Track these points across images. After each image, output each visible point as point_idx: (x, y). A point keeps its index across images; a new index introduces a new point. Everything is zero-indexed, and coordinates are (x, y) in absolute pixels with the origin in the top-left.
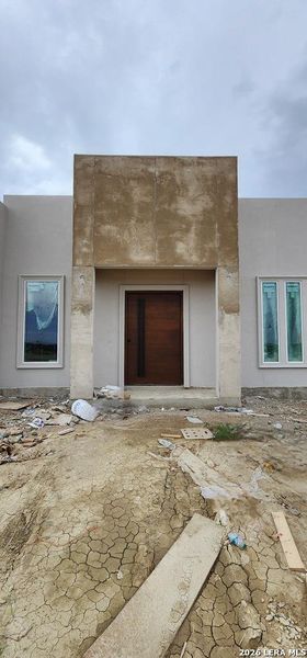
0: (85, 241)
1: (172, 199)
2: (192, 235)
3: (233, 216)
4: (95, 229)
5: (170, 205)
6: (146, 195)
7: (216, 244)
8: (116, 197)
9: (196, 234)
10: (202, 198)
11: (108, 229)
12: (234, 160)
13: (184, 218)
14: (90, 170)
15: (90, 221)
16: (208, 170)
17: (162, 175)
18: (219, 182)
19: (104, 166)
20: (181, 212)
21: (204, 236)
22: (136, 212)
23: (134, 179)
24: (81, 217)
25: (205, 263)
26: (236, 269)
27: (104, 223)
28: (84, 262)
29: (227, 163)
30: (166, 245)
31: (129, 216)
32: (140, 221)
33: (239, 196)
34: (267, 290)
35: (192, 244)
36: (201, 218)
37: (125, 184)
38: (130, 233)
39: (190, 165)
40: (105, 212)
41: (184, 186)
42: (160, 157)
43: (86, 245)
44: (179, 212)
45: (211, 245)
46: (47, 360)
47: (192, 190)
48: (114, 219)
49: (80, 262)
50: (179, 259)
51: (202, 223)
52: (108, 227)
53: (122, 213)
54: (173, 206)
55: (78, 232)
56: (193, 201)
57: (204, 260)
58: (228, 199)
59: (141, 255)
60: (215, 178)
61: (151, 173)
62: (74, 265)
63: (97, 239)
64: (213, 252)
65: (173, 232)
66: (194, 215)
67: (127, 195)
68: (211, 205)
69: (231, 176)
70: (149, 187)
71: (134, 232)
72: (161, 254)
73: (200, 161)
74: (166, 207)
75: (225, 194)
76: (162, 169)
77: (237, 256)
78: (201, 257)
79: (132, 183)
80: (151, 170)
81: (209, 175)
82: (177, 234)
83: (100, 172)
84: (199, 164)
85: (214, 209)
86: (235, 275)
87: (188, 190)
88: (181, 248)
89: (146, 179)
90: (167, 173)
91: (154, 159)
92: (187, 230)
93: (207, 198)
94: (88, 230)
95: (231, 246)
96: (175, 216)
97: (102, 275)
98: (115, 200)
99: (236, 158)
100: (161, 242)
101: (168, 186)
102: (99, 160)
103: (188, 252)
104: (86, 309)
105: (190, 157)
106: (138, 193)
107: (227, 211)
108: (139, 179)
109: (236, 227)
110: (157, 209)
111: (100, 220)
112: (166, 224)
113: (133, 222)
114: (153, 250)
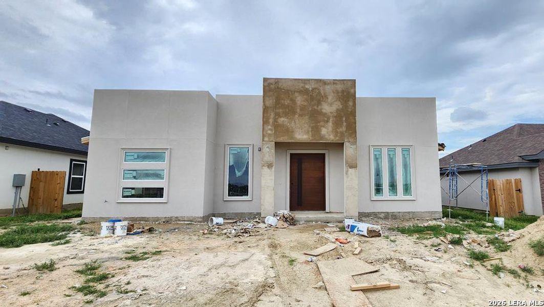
0: (269, 127)
1: (319, 103)
2: (330, 124)
3: (353, 114)
4: (275, 120)
5: (318, 107)
6: (304, 101)
7: (344, 129)
8: (287, 102)
9: (333, 124)
10: (335, 103)
11: (282, 120)
12: (353, 82)
13: (326, 114)
14: (272, 86)
15: (272, 115)
16: (339, 87)
17: (313, 89)
18: (345, 94)
19: (280, 84)
20: (324, 111)
21: (337, 124)
22: (298, 110)
23: (298, 92)
24: (267, 113)
25: (338, 140)
26: (355, 143)
27: (281, 117)
28: (269, 139)
29: (350, 83)
30: (316, 130)
31: (294, 113)
32: (301, 115)
33: (357, 96)
34: (375, 153)
35: (330, 129)
36: (335, 114)
37: (292, 95)
38: (295, 122)
39: (329, 84)
40: (281, 110)
41: (326, 96)
42: (312, 80)
43: (270, 129)
44: (323, 111)
45: (341, 130)
46: (242, 196)
47: (330, 98)
48: (286, 115)
49: (266, 139)
50: (322, 137)
51: (335, 117)
52: (282, 119)
53: (290, 111)
54: (320, 107)
55: (265, 122)
56: (331, 105)
57: (337, 138)
58: (351, 103)
59: (302, 135)
60: (343, 91)
61: (307, 89)
62: (263, 140)
63: (277, 126)
64: (342, 133)
65: (319, 122)
66: (331, 113)
67: (293, 101)
68: (341, 107)
69: (352, 91)
70: (305, 97)
71: (297, 121)
72: (312, 135)
73: (335, 82)
74: (315, 107)
75: (349, 101)
76: (313, 87)
77: (356, 136)
78: (335, 136)
79: (297, 94)
80: (307, 87)
81: (340, 90)
82: (322, 124)
83: (278, 88)
84: (334, 83)
85: (342, 109)
86: (355, 146)
87: (327, 98)
88: (324, 131)
89: (304, 92)
90: (316, 88)
91: (309, 80)
92: (327, 121)
93: (338, 103)
94: (271, 121)
95: (352, 130)
96: (320, 113)
97: (279, 145)
98: (286, 104)
99: (355, 80)
100: (312, 128)
101: (317, 95)
102: (277, 81)
103: (328, 133)
104: (270, 166)
105: (329, 80)
106: (300, 100)
107: (350, 110)
108: (300, 92)
109: (355, 119)
110: (310, 109)
111: (278, 115)
112: (316, 117)
113: (297, 116)
114: (308, 133)
